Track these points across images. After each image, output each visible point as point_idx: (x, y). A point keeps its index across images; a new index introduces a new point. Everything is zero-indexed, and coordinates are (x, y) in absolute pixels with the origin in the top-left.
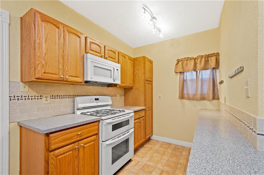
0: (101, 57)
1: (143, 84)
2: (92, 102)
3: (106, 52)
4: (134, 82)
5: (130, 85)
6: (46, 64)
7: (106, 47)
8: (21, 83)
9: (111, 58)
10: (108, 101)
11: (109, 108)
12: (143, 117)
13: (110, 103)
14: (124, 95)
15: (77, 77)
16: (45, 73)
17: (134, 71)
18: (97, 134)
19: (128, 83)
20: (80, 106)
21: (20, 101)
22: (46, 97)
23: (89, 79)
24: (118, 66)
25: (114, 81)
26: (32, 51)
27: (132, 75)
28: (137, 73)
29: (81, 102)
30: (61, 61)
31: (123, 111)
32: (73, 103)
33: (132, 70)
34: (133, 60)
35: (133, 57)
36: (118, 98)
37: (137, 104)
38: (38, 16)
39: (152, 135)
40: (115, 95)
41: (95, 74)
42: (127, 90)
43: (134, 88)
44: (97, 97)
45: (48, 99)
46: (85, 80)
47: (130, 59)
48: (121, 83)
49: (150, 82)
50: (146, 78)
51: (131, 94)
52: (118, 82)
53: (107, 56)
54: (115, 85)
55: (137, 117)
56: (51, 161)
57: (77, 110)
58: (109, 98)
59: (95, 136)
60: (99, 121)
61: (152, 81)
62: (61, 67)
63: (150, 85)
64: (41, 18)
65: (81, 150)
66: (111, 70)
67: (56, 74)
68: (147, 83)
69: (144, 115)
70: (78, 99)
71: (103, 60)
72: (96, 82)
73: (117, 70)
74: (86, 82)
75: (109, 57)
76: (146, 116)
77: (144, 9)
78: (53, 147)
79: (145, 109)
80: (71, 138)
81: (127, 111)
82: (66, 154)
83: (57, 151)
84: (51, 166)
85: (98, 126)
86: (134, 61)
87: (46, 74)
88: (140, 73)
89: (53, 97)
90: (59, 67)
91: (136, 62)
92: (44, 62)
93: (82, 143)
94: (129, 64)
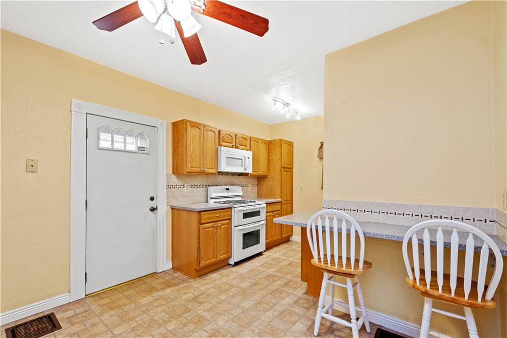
0: (232, 147)
1: (279, 172)
2: (223, 192)
3: (237, 141)
4: (269, 169)
5: (263, 174)
6: (193, 160)
7: (237, 136)
8: (173, 175)
9: (242, 145)
10: (238, 192)
11: (240, 199)
12: (279, 210)
13: (241, 194)
14: (258, 185)
15: (212, 169)
16: (192, 167)
17: (269, 156)
18: (230, 219)
19: (262, 171)
20: (214, 195)
21: (172, 189)
22: (187, 187)
23: (222, 170)
24: (249, 154)
25: (245, 170)
26: (184, 151)
27: (267, 162)
28: (272, 159)
29: (214, 192)
30: (202, 157)
31: (254, 202)
32: (206, 193)
33: (267, 155)
34: (267, 143)
35: (268, 140)
36: (250, 188)
37: (273, 196)
38: (188, 124)
39: (292, 235)
40: (246, 185)
41: (228, 165)
42: (260, 179)
43: (269, 177)
44: (227, 187)
45: (188, 188)
46: (219, 171)
47: (264, 142)
48: (253, 171)
49: (289, 169)
50: (282, 165)
51: (266, 184)
52: (250, 171)
53: (238, 145)
54: (247, 174)
55: (270, 210)
56: (201, 231)
57: (211, 199)
58: (239, 188)
59: (228, 221)
60: (231, 208)
61: (291, 168)
62: (202, 162)
63: (289, 173)
64: (190, 125)
65: (219, 228)
66: (242, 159)
67: (198, 168)
68: (284, 171)
69: (279, 208)
70: (211, 189)
71: (234, 149)
72: (228, 172)
73: (249, 158)
74: (219, 172)
75: (240, 145)
76: (282, 210)
77: (275, 100)
78: (203, 221)
79: (281, 202)
80: (212, 218)
81: (258, 202)
82: (209, 229)
83: (205, 225)
84: (201, 234)
85: (231, 212)
86: (269, 144)
87: (193, 169)
88: (276, 159)
89: (192, 186)
90: (200, 161)
91: (271, 145)
92: (191, 159)
93: (219, 224)
94: (263, 149)
